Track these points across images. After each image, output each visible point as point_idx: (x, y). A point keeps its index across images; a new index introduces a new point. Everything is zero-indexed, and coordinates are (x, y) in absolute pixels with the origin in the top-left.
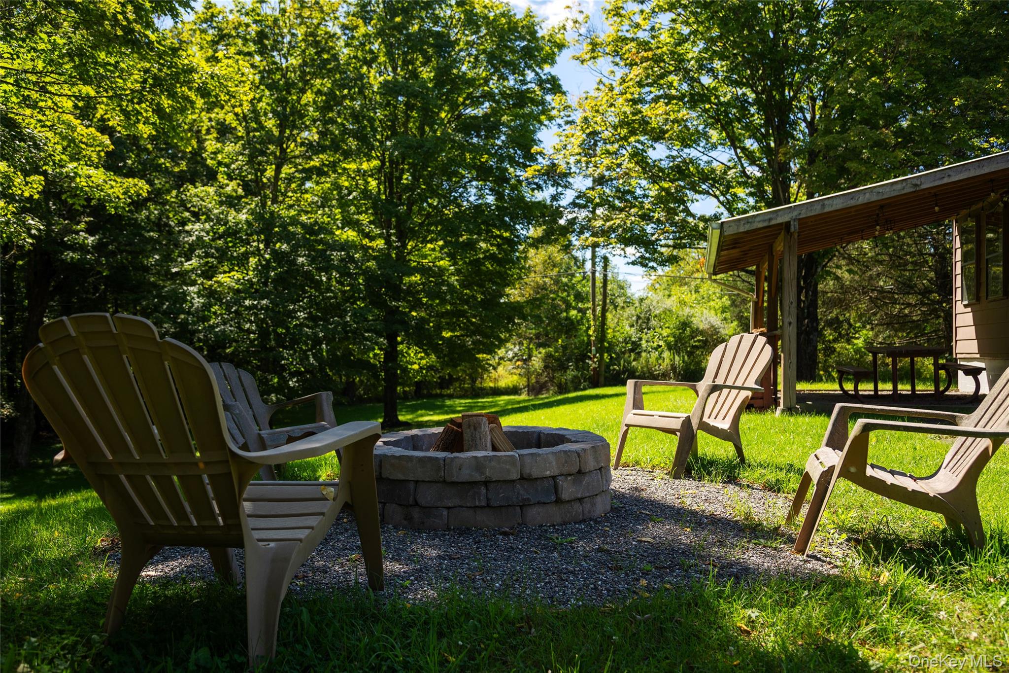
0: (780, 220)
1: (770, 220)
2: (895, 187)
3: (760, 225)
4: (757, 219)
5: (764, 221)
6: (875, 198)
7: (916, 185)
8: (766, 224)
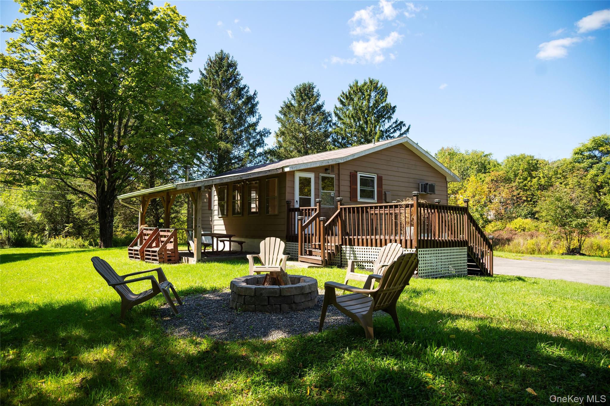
0: (198, 186)
1: (195, 185)
2: (235, 177)
3: (191, 187)
4: (190, 184)
5: (192, 185)
6: (229, 181)
7: (241, 178)
8: (193, 187)
